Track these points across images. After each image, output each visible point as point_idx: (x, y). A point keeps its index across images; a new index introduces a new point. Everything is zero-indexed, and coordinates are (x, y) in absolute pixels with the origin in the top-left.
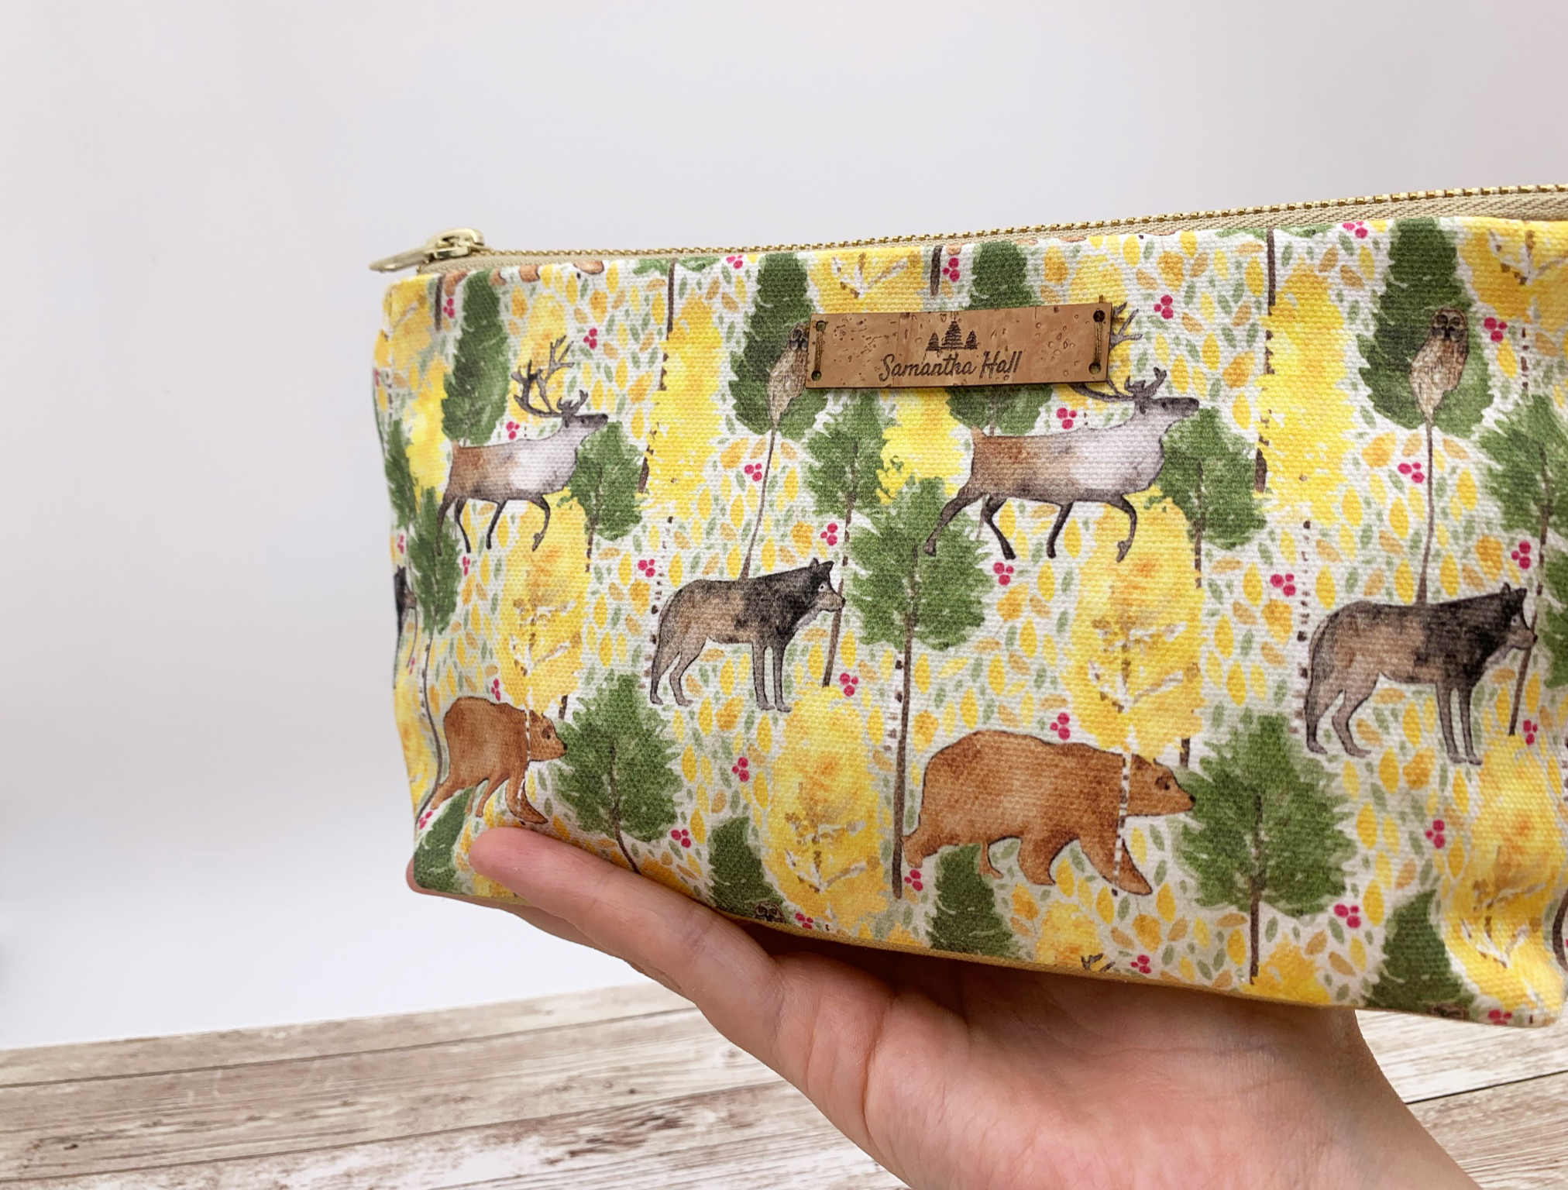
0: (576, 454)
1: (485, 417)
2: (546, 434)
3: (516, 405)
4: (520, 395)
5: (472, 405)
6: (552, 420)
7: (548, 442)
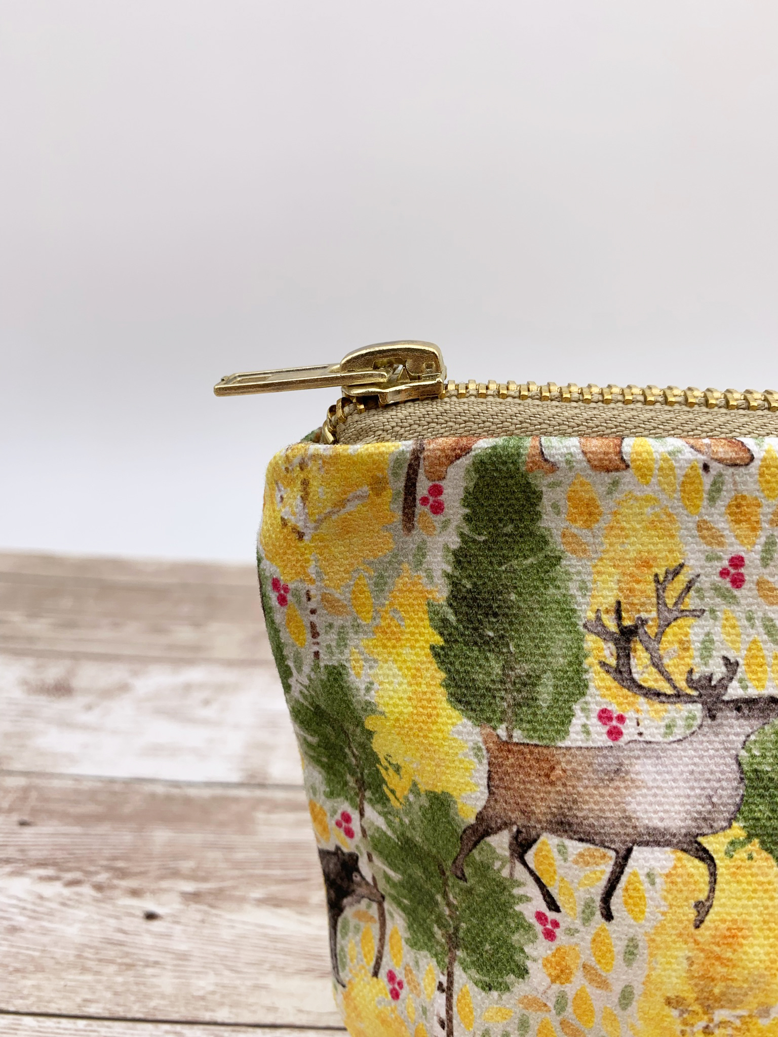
0: (740, 764)
1: (545, 693)
2: (679, 733)
3: (609, 680)
4: (613, 662)
5: (507, 666)
6: (685, 709)
7: (685, 744)
